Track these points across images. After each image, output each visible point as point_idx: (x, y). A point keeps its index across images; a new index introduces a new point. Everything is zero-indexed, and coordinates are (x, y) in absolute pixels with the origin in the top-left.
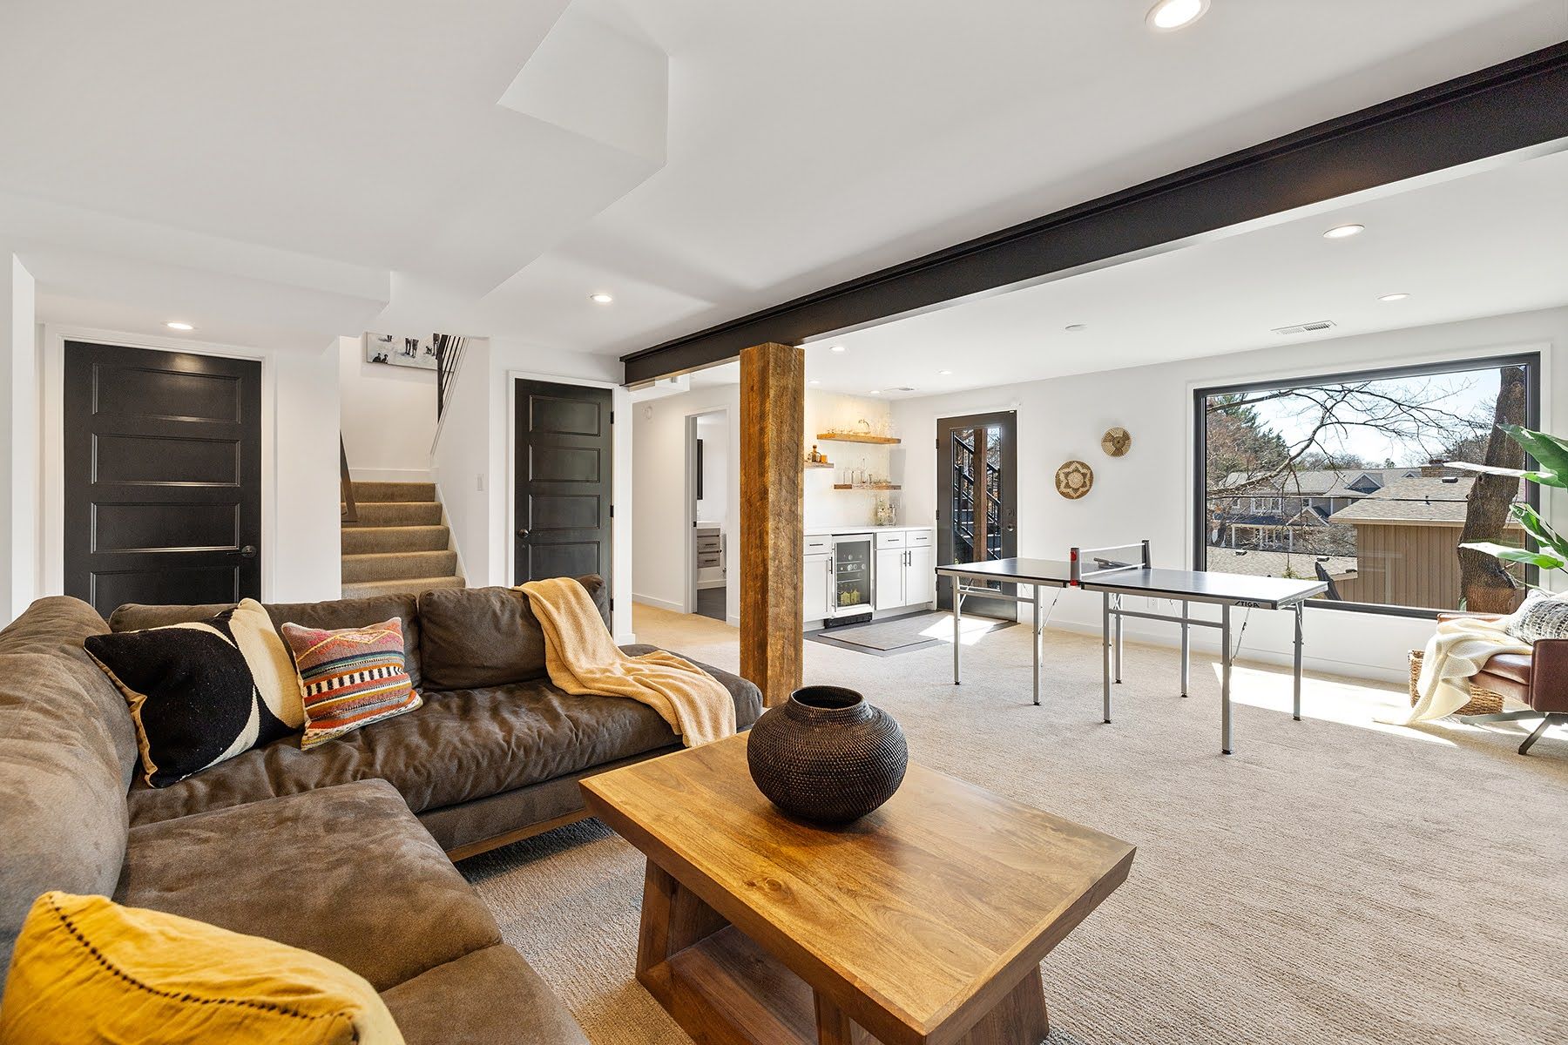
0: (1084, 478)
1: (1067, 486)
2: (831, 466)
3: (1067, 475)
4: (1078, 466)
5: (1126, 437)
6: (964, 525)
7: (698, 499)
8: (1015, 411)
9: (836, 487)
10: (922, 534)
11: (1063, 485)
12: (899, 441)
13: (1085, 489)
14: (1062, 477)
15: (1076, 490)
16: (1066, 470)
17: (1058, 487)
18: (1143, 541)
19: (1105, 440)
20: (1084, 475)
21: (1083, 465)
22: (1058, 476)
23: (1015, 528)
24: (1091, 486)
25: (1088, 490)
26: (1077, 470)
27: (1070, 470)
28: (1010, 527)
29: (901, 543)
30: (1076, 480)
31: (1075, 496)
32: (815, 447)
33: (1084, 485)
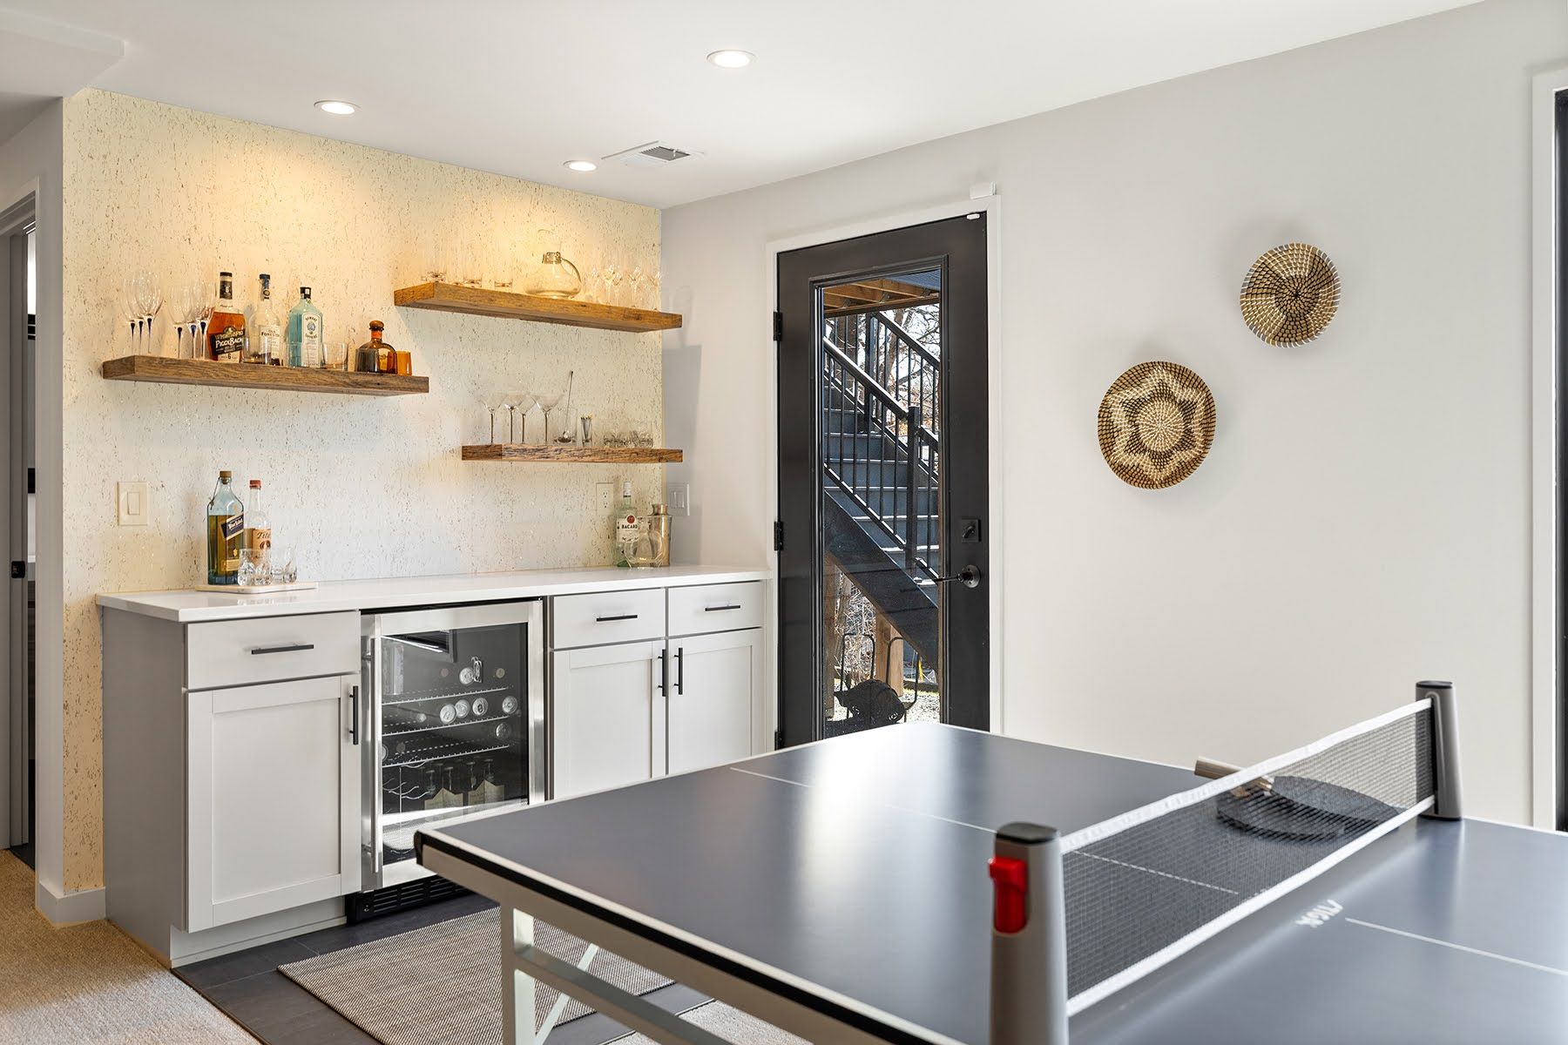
0: (1187, 419)
1: (1136, 444)
2: (421, 385)
3: (1134, 408)
4: (1169, 379)
5: (1321, 275)
6: (922, 552)
7: (29, 492)
8: (983, 214)
9: (469, 453)
10: (719, 596)
11: (1121, 443)
12: (675, 321)
13: (1187, 455)
14: (1119, 417)
15: (1161, 458)
16: (1132, 394)
17: (1107, 447)
18: (1424, 689)
19: (1252, 289)
20: (1186, 408)
21: (1182, 374)
22: (1105, 411)
23: (983, 576)
24: (1207, 443)
25: (1197, 460)
26: (1163, 394)
27: (1144, 391)
28: (968, 576)
29: (649, 624)
30: (1161, 424)
31: (1157, 476)
32: (376, 328)
33: (1186, 442)
